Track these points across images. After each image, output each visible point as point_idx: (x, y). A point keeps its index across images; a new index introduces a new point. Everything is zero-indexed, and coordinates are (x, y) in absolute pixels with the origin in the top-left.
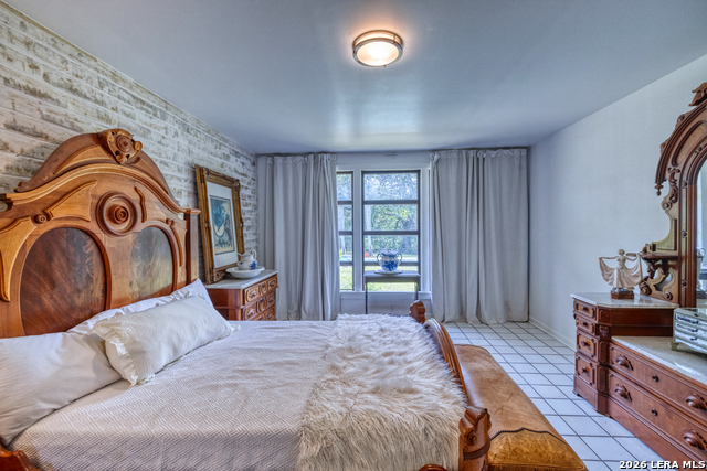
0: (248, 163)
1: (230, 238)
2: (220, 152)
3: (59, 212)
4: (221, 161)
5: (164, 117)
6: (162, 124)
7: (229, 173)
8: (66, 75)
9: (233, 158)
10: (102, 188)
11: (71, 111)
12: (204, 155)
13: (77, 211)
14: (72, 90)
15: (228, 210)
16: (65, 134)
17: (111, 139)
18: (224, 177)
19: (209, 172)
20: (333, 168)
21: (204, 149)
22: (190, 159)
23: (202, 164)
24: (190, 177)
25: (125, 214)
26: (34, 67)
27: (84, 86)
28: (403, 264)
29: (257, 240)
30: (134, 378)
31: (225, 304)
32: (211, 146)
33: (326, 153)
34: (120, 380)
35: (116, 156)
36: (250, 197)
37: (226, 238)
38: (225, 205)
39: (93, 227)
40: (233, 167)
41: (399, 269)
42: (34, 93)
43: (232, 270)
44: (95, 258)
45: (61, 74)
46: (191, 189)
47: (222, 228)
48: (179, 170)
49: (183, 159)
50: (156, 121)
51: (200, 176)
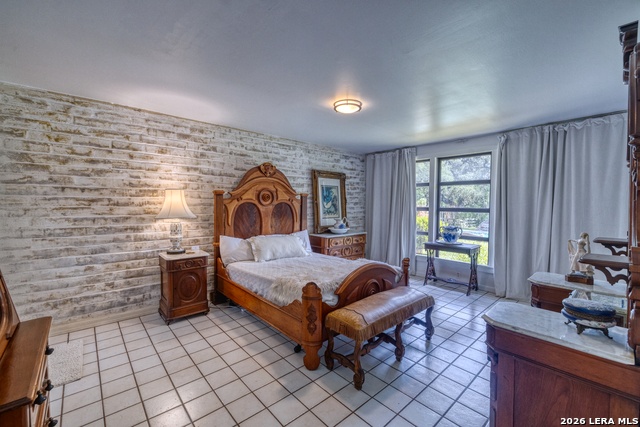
0: (358, 162)
1: (336, 210)
2: (331, 159)
3: (244, 197)
4: (332, 164)
5: (294, 149)
6: (294, 152)
7: (338, 170)
8: (252, 145)
9: (343, 161)
10: (260, 187)
11: (254, 158)
12: (318, 163)
13: (250, 197)
14: (254, 150)
15: (336, 193)
16: (249, 167)
17: (262, 167)
18: (332, 173)
19: (319, 172)
20: (413, 158)
21: (320, 160)
22: (310, 167)
23: (318, 168)
24: (310, 176)
25: (268, 197)
26: (242, 146)
27: (258, 147)
28: (462, 237)
29: (364, 212)
30: (256, 259)
31: (317, 246)
32: (325, 157)
33: (407, 147)
34: (253, 260)
35: (265, 174)
36: (358, 183)
37: (333, 209)
38: (333, 190)
39: (256, 203)
40: (342, 166)
41: (459, 241)
42: (242, 155)
43: (332, 229)
44: (257, 214)
45: (251, 145)
46: (310, 183)
47: (330, 204)
48: (303, 174)
49: (305, 168)
50: (290, 152)
51: (315, 175)
